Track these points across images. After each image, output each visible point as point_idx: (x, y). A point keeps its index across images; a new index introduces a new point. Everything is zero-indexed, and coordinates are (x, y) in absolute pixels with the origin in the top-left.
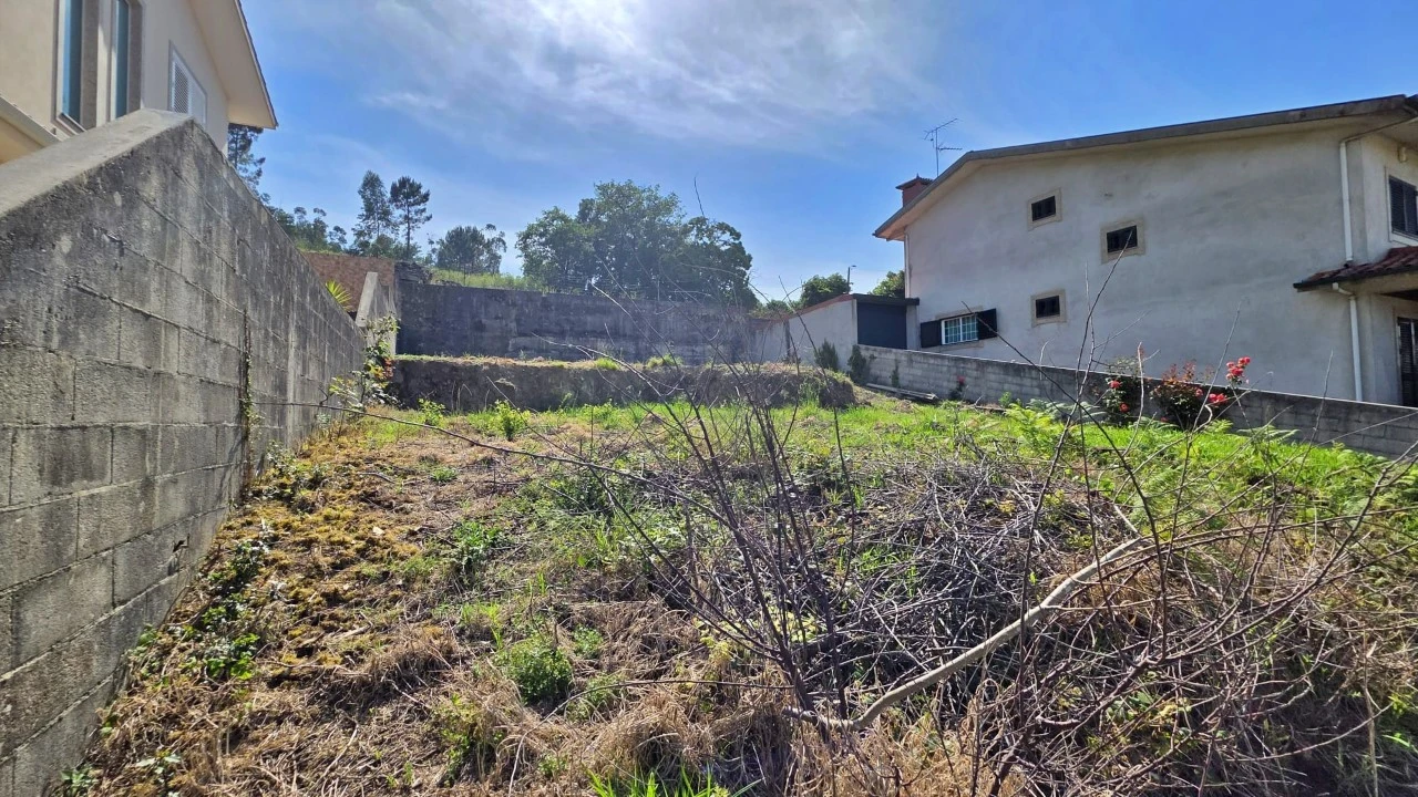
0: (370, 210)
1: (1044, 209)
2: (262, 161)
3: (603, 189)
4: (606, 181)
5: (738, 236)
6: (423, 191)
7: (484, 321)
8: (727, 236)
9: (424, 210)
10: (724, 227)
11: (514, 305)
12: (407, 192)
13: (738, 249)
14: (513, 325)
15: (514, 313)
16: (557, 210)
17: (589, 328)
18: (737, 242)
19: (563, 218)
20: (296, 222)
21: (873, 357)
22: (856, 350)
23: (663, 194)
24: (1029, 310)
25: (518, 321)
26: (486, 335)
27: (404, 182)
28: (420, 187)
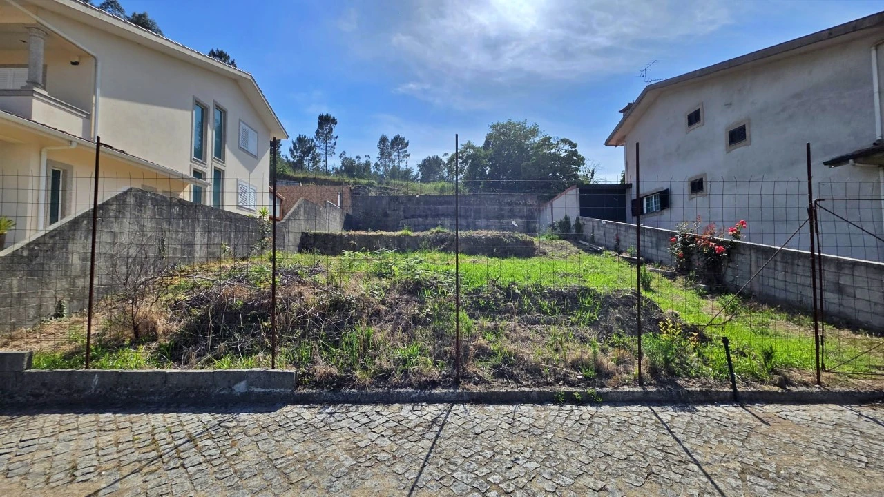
0: (382, 154)
1: (694, 118)
2: (337, 137)
3: (494, 127)
4: (495, 123)
5: (575, 146)
6: (406, 141)
7: (388, 212)
8: (567, 147)
9: (406, 151)
10: (565, 141)
11: (402, 203)
12: (399, 143)
13: (575, 153)
14: (402, 213)
15: (402, 207)
16: (469, 143)
17: (440, 213)
18: (573, 149)
19: (473, 147)
20: (357, 163)
21: (584, 224)
22: (578, 219)
23: (529, 125)
24: (687, 188)
25: (404, 211)
26: (389, 219)
27: (396, 138)
28: (404, 139)
